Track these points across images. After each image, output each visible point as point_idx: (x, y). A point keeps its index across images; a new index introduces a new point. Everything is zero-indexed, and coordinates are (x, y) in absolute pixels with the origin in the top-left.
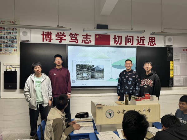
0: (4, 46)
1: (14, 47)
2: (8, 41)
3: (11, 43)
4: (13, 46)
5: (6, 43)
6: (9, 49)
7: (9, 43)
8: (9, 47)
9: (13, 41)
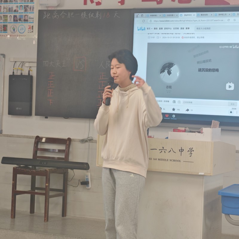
0: (10, 20)
1: (29, 20)
2: (17, 7)
3: (23, 11)
4: (26, 18)
5: (15, 11)
6: (19, 25)
7: (19, 11)
8: (20, 20)
9: (28, 6)
